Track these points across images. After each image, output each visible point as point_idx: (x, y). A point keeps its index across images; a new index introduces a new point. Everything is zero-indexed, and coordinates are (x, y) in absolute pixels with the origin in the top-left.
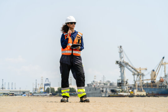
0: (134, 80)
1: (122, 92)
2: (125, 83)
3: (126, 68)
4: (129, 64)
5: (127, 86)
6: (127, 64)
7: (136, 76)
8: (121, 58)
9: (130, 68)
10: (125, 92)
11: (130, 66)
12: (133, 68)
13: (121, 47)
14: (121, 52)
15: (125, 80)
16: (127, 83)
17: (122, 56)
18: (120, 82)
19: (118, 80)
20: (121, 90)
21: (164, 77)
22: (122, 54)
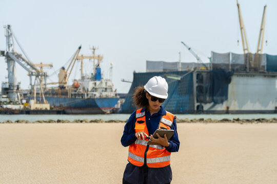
0: (31, 84)
1: (10, 103)
2: (16, 88)
3: (17, 64)
4: (23, 56)
5: (19, 94)
6: (19, 56)
7: (34, 78)
8: (9, 45)
9: (23, 63)
10: (15, 103)
11: (24, 60)
12: (28, 64)
13: (9, 26)
14: (9, 36)
15: (16, 84)
16: (18, 89)
17: (11, 42)
18: (7, 86)
19: (4, 84)
20: (8, 100)
21: (79, 80)
22: (11, 39)
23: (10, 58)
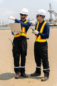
0: (56, 18)
1: (51, 24)
2: (52, 20)
4: (54, 11)
6: (53, 11)
7: (56, 17)
8: (50, 9)
9: (54, 13)
10: (52, 24)
11: (54, 12)
12: (55, 13)
13: (50, 4)
14: (50, 6)
15: (52, 18)
16: (53, 20)
17: (51, 8)
18: (50, 19)
19: (49, 19)
20: (50, 23)
22: (51, 7)
23: (51, 12)
